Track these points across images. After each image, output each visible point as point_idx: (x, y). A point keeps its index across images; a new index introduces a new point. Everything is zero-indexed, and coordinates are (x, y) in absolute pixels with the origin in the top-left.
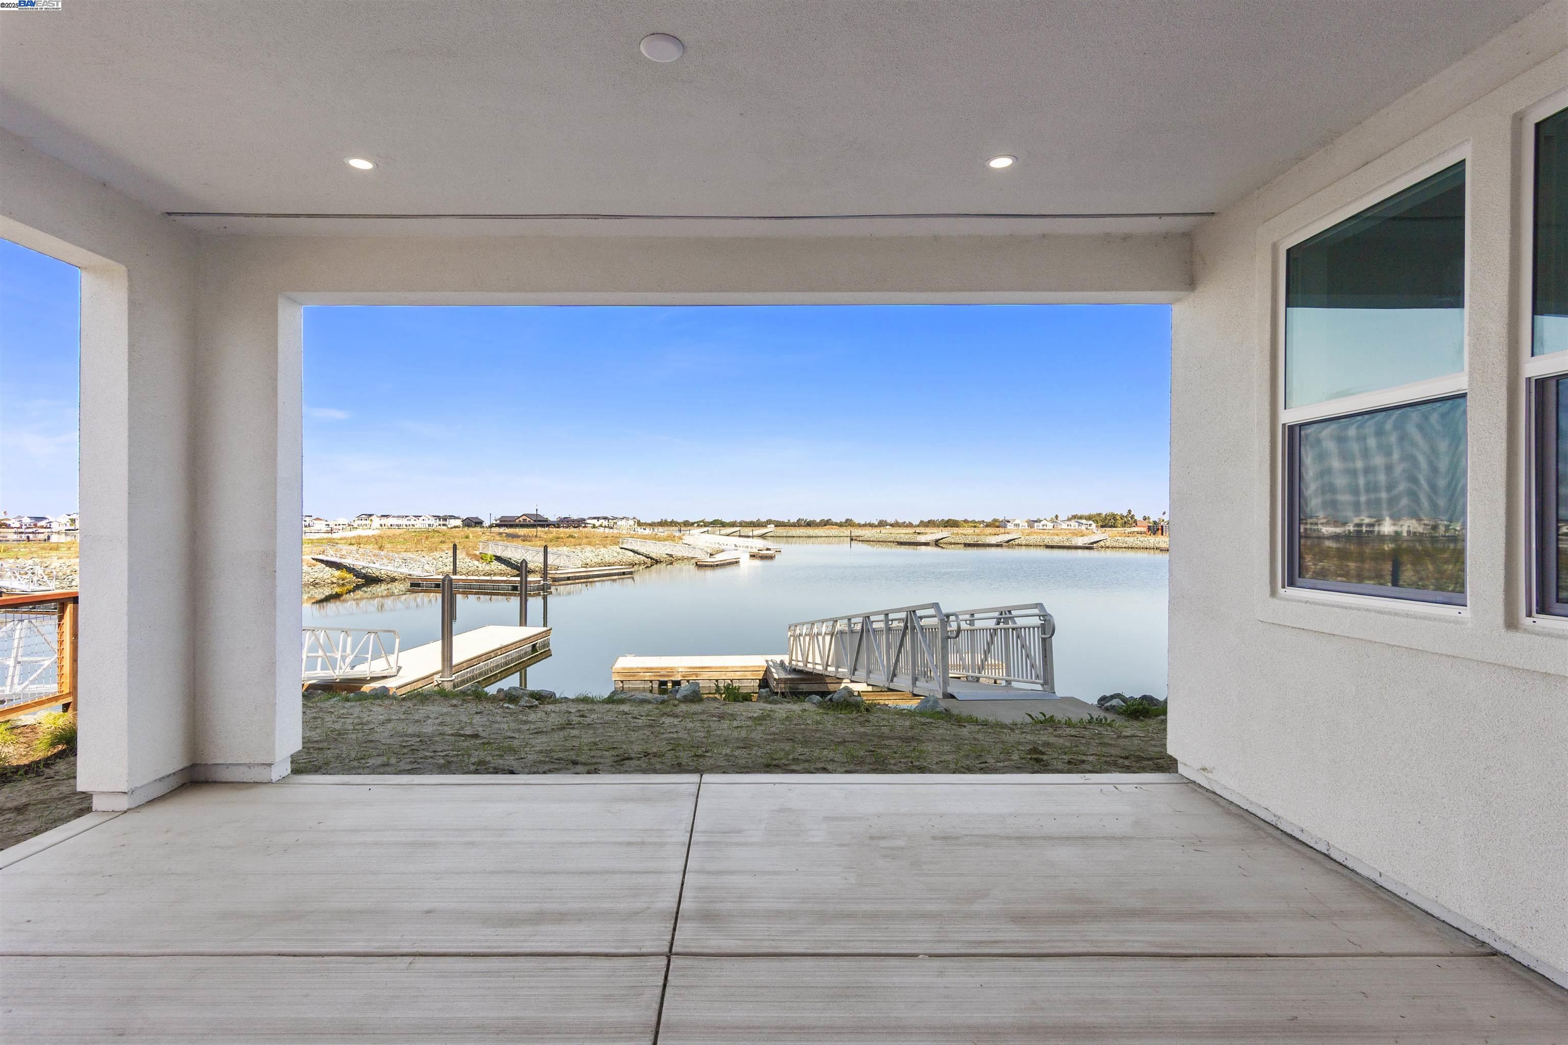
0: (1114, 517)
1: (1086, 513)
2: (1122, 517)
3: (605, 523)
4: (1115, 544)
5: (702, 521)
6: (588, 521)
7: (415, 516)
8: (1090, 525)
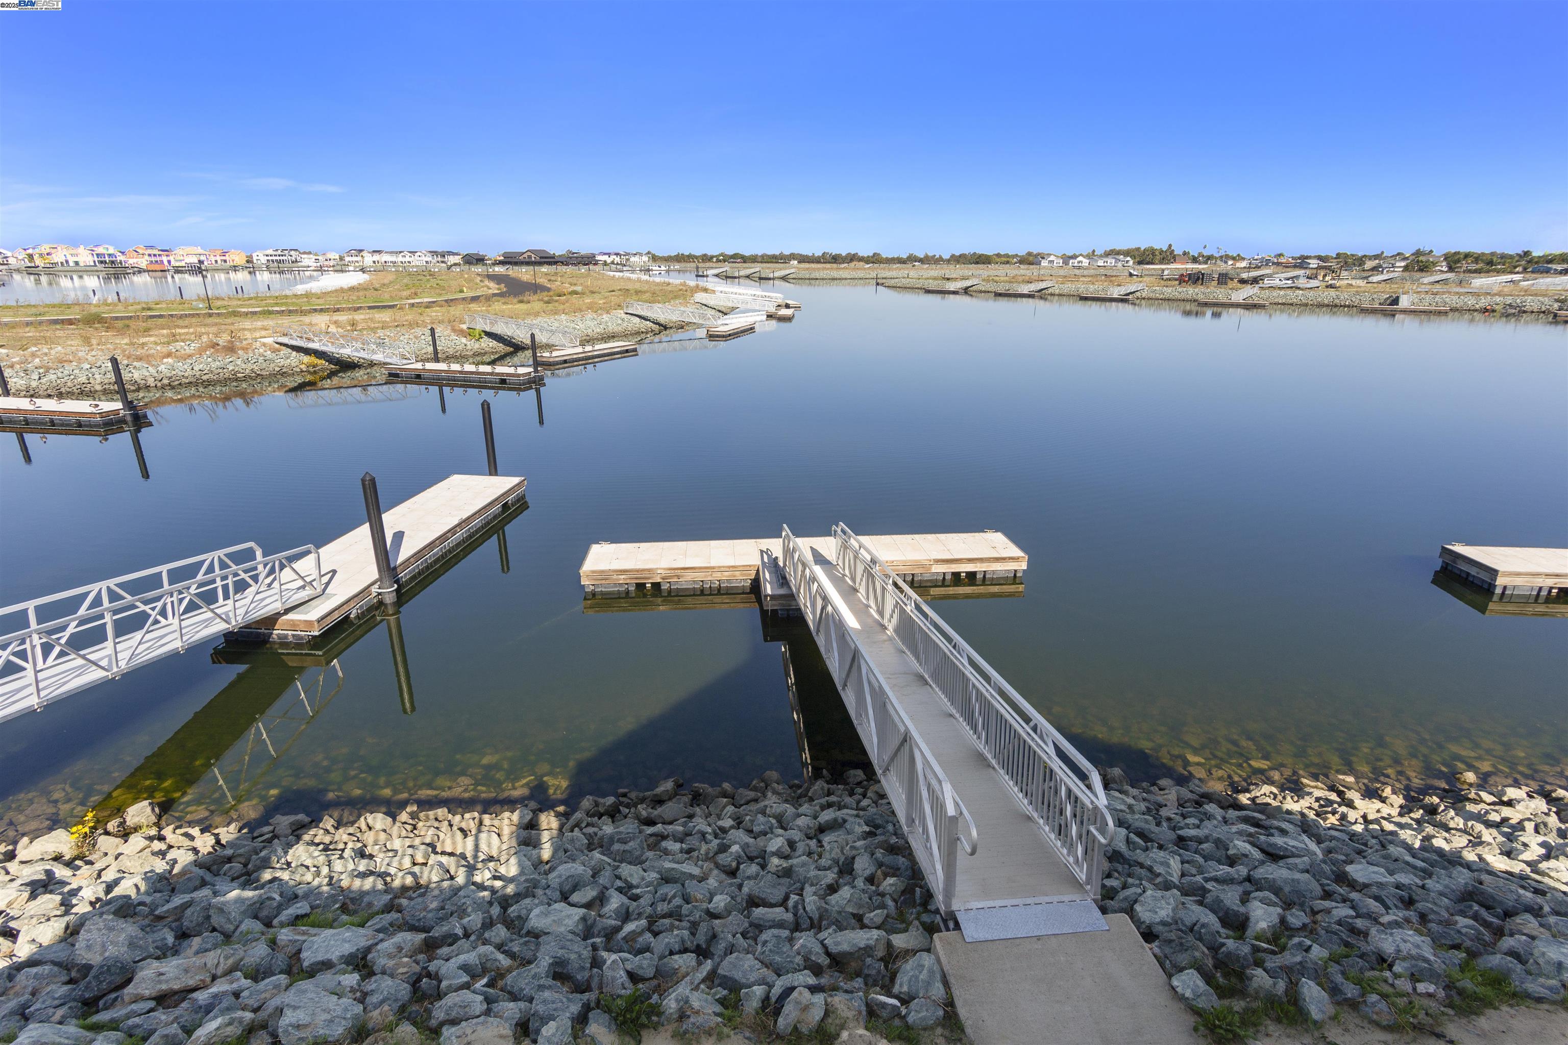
0: (1152, 251)
1: (1124, 247)
2: (1161, 252)
3: (617, 259)
4: (1152, 295)
5: (722, 255)
6: (598, 258)
7: (410, 252)
8: (1127, 262)
